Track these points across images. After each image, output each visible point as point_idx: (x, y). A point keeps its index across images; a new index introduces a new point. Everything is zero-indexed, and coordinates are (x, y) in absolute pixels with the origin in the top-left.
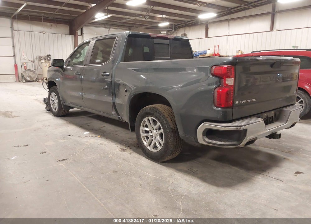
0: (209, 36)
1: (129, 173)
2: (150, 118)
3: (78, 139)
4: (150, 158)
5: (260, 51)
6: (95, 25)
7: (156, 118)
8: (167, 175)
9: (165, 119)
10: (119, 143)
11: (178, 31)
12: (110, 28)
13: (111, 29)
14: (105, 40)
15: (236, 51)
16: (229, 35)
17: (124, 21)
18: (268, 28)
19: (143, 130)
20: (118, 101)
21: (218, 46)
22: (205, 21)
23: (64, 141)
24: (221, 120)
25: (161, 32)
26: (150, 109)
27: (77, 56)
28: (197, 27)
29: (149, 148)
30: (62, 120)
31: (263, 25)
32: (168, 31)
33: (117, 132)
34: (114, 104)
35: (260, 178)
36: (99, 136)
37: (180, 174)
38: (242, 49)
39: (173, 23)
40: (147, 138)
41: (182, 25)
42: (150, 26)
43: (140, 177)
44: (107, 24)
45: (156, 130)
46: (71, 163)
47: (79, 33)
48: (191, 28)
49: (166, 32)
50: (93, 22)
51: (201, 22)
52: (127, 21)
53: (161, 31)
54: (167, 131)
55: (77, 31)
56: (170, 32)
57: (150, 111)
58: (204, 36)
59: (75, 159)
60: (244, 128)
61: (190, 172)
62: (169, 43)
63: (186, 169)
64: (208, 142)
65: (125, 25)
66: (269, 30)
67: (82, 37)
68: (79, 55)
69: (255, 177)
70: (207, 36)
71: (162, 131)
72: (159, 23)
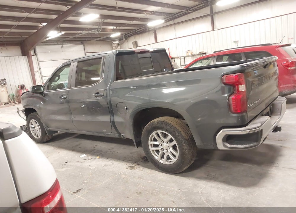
0: (158, 41)
1: (154, 191)
2: (159, 132)
3: (79, 164)
4: (164, 171)
5: (220, 51)
6: (47, 44)
7: (167, 131)
8: (191, 186)
9: (177, 131)
10: (123, 161)
11: (129, 39)
12: (63, 44)
13: (64, 46)
14: (88, 61)
15: (186, 51)
16: (176, 38)
17: (76, 36)
18: (210, 28)
19: (151, 145)
20: (118, 119)
21: (169, 49)
22: (152, 28)
23: (64, 169)
24: (240, 125)
25: (113, 43)
26: (158, 123)
27: (56, 80)
28: (146, 34)
29: (161, 161)
30: (48, 146)
31: (204, 25)
32: (119, 40)
33: (113, 149)
34: (113, 123)
35: (275, 171)
36: (98, 157)
37: (202, 182)
38: (191, 49)
39: (123, 33)
40: (158, 152)
41: (131, 34)
42: (102, 38)
43: (167, 193)
44: (59, 41)
45: (166, 142)
46: (88, 193)
47: (32, 52)
48: (141, 35)
49: (117, 42)
50: (46, 41)
51: (149, 29)
52: (80, 36)
53: (112, 41)
54: (182, 142)
55: (30, 52)
56: (121, 41)
57: (158, 125)
58: (154, 41)
59: (90, 188)
60: (261, 128)
61: (210, 178)
62: (150, 56)
63: (205, 176)
64: (230, 148)
65: (77, 39)
66: (211, 29)
67: (36, 56)
68: (57, 78)
69: (269, 170)
70: (156, 41)
71: (175, 142)
72: (110, 34)
